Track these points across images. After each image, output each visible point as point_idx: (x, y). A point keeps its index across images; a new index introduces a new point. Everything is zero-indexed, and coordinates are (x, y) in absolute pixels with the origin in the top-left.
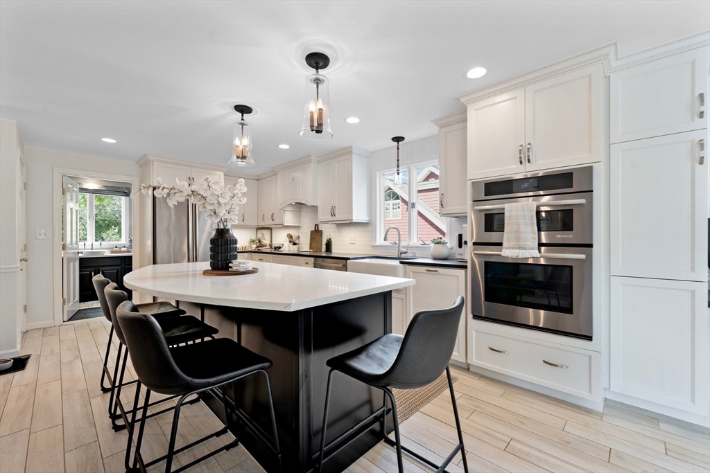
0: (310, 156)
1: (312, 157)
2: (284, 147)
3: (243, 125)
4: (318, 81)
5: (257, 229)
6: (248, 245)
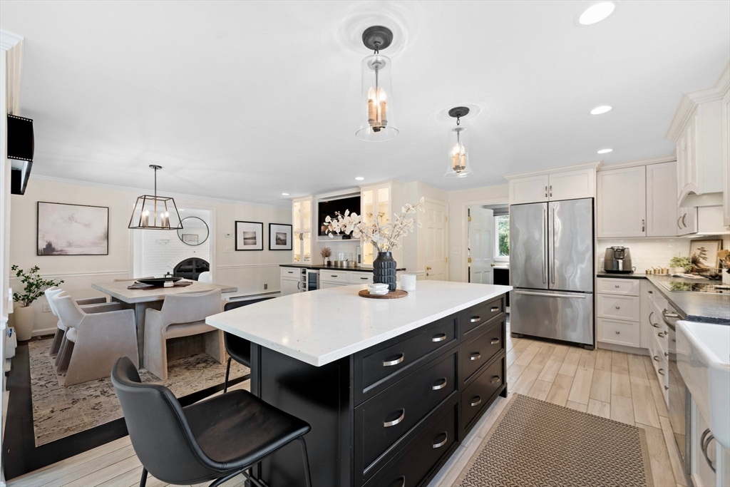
4: (377, 65)
5: (693, 241)
6: (668, 267)
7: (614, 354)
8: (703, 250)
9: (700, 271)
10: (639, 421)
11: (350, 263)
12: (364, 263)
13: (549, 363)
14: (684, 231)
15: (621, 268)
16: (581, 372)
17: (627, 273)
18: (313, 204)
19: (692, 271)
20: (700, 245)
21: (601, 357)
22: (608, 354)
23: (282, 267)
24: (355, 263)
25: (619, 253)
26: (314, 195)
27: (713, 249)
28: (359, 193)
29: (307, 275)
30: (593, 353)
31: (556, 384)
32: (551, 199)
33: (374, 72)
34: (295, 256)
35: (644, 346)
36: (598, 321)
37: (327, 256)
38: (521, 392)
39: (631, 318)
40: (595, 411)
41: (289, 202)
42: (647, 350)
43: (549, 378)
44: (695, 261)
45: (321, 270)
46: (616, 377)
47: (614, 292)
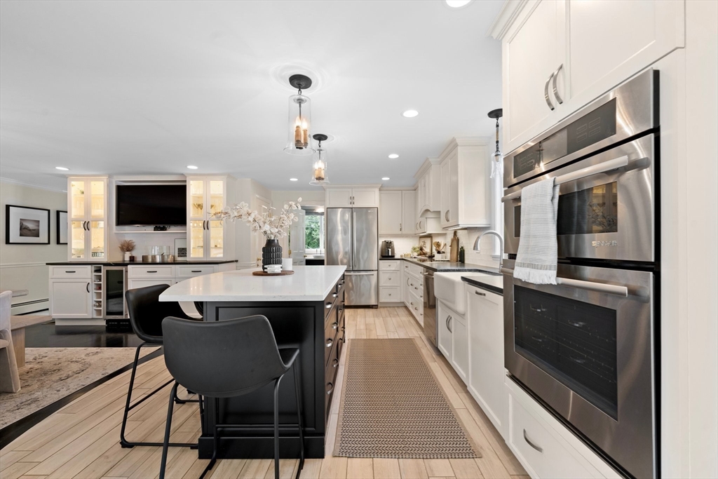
0: (427, 159)
1: (430, 160)
2: (393, 156)
3: (320, 150)
4: (300, 101)
5: (421, 237)
6: (410, 253)
7: (388, 309)
8: (424, 242)
9: (425, 254)
10: (411, 336)
11: (166, 257)
12: (192, 256)
13: (358, 319)
14: (420, 231)
15: (390, 254)
16: (377, 321)
17: (392, 257)
18: (109, 186)
19: (420, 255)
20: (423, 240)
21: (383, 311)
22: (386, 309)
23: (50, 266)
24: (174, 257)
25: (388, 245)
26: (110, 176)
27: (428, 241)
28: (185, 181)
29: (103, 274)
30: (378, 310)
31: (368, 328)
32: (354, 206)
33: (298, 105)
34: (73, 251)
35: (402, 301)
36: (380, 289)
37: (129, 250)
38: (352, 338)
39: (396, 285)
40: (392, 336)
41: (64, 180)
42: (403, 303)
43: (362, 327)
44: (421, 249)
45: (129, 266)
46: (394, 319)
47: (388, 269)
